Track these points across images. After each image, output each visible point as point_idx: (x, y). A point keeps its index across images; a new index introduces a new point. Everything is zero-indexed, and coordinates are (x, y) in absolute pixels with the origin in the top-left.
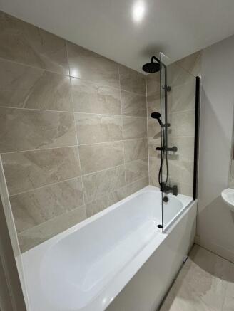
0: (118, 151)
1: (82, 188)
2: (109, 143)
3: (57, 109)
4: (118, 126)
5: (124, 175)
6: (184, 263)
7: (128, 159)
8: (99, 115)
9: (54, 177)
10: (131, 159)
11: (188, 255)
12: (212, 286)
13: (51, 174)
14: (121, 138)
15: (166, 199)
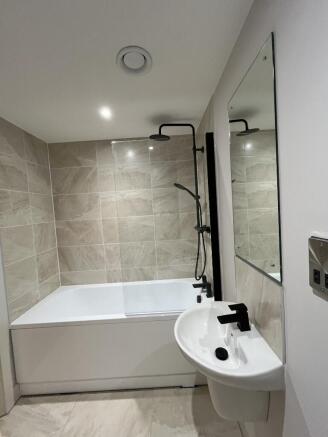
0: (145, 226)
1: (103, 254)
2: (134, 217)
3: (86, 191)
4: (145, 201)
5: (153, 253)
6: (181, 387)
7: (162, 236)
8: (122, 192)
9: (83, 240)
10: (166, 237)
11: (196, 386)
12: (178, 429)
13: (81, 237)
14: (150, 212)
15: (199, 299)
